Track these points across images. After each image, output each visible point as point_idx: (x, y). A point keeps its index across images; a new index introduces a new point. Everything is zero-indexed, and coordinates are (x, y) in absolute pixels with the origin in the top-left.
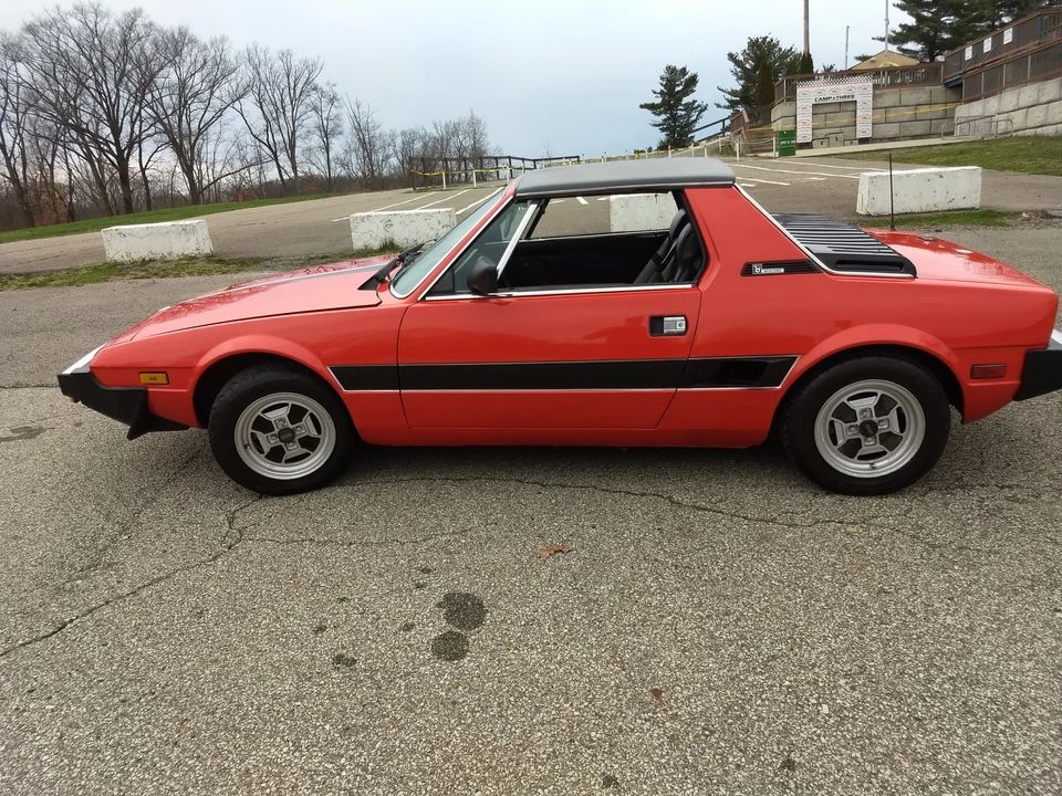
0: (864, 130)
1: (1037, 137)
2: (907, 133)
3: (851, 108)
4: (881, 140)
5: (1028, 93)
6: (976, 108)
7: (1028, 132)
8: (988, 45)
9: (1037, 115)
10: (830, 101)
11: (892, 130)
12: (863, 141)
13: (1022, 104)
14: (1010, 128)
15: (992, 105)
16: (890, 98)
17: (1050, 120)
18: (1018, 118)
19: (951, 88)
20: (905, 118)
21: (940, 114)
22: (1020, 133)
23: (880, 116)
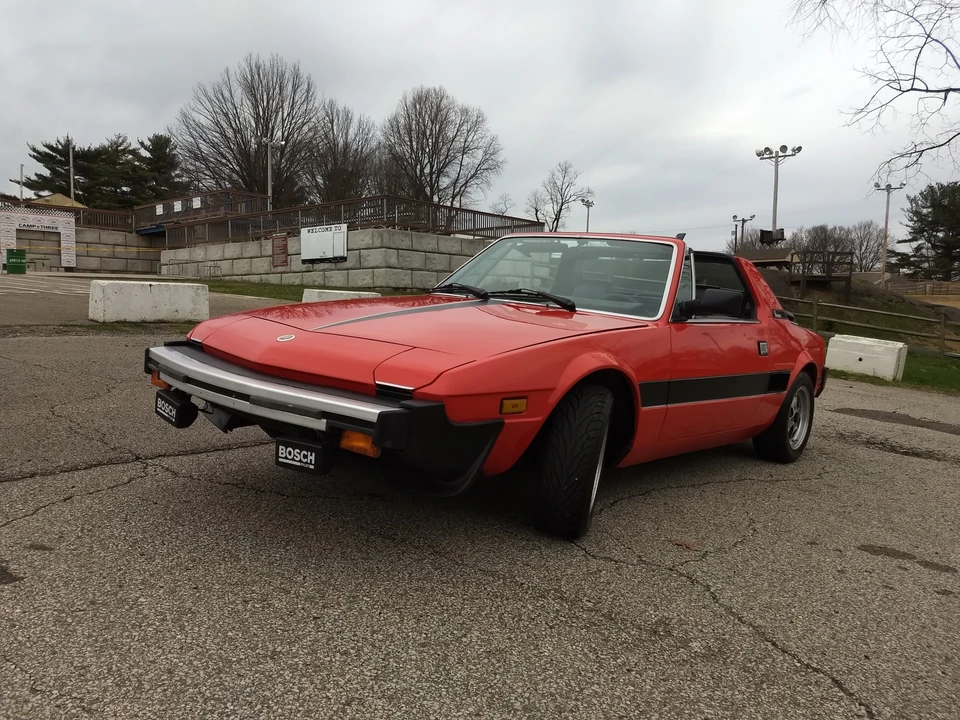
0: (68, 258)
1: (244, 282)
2: (108, 268)
3: (54, 238)
4: (84, 271)
5: (232, 249)
6: (183, 254)
7: (234, 278)
8: (178, 206)
9: (242, 266)
10: (34, 229)
11: (94, 263)
12: (68, 269)
13: (226, 256)
14: (218, 273)
15: (199, 253)
16: (91, 235)
17: (254, 271)
18: (225, 266)
19: (142, 235)
20: (105, 255)
21: (134, 255)
22: (227, 278)
23: (83, 248)
